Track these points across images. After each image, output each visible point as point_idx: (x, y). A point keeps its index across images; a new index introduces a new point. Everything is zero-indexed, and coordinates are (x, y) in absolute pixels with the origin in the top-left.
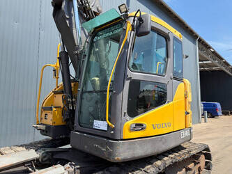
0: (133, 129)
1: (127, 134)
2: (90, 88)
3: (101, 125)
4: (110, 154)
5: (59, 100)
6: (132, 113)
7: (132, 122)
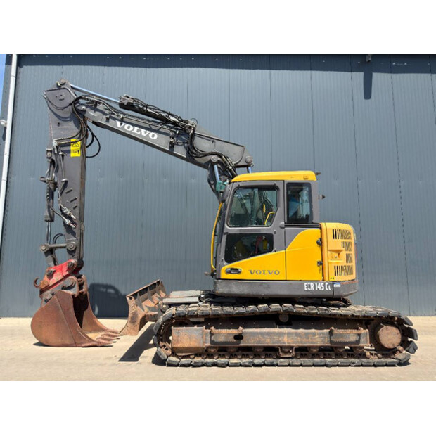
0: (229, 272)
1: (224, 275)
6: (229, 259)
7: (228, 265)
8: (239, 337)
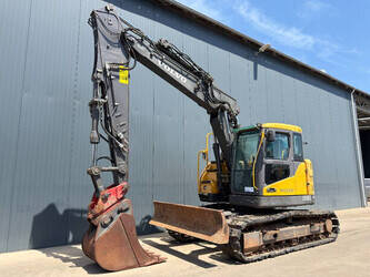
0: (268, 191)
1: (265, 193)
2: (239, 168)
3: (249, 189)
4: (257, 204)
5: (213, 176)
6: (268, 182)
7: (267, 187)
8: (275, 236)
